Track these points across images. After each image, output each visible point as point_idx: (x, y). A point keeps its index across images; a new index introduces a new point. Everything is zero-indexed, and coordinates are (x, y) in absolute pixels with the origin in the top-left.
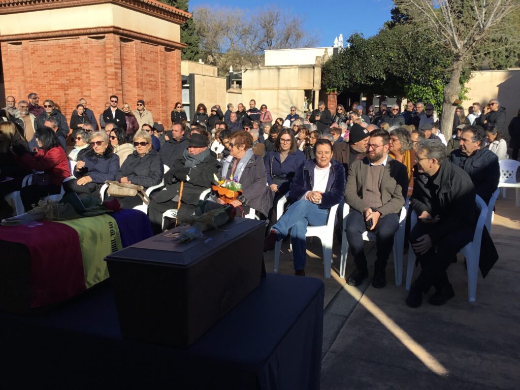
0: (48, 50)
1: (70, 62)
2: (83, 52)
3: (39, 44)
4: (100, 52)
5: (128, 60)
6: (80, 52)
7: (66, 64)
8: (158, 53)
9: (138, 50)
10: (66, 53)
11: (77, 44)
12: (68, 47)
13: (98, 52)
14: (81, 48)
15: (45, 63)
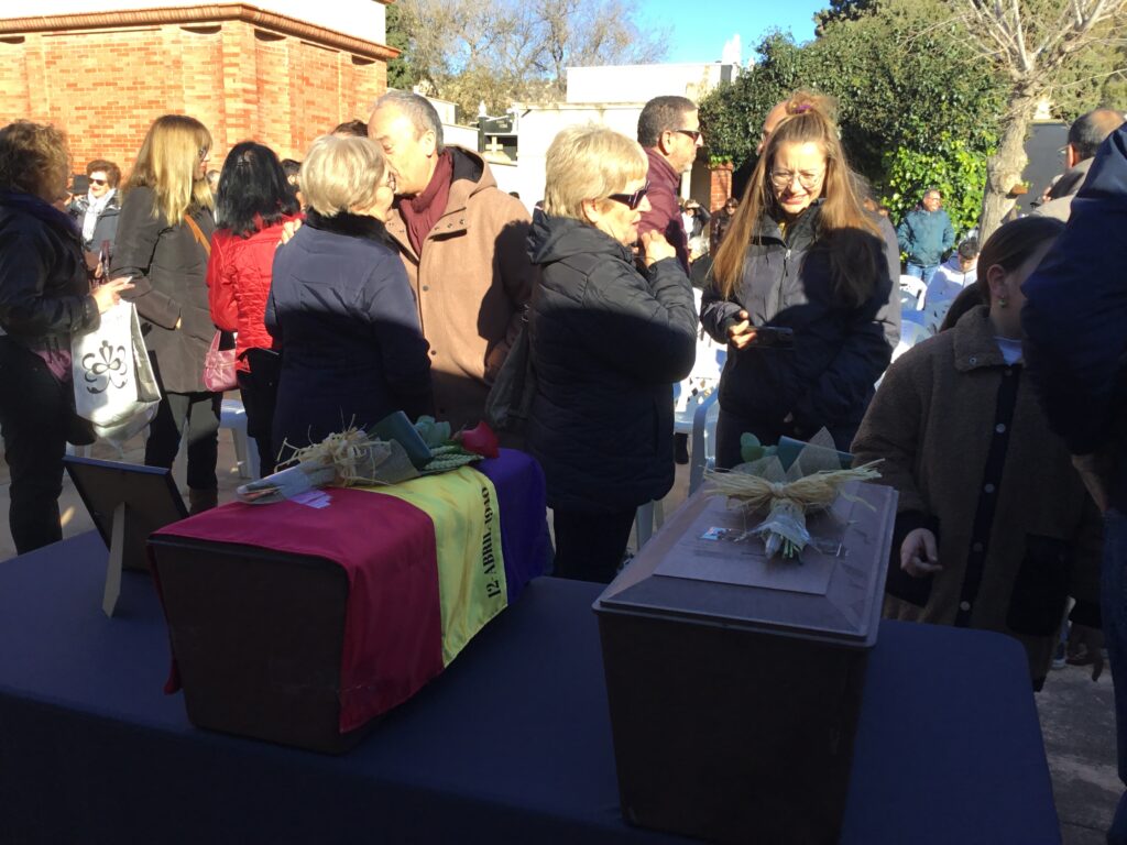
0: (87, 57)
1: (138, 85)
2: (170, 63)
3: (65, 43)
4: (209, 63)
5: (273, 83)
6: (161, 63)
7: (128, 89)
8: (337, 68)
9: (295, 61)
10: (128, 64)
11: (154, 43)
12: (133, 50)
13: (203, 63)
14: (164, 53)
15: (79, 86)
